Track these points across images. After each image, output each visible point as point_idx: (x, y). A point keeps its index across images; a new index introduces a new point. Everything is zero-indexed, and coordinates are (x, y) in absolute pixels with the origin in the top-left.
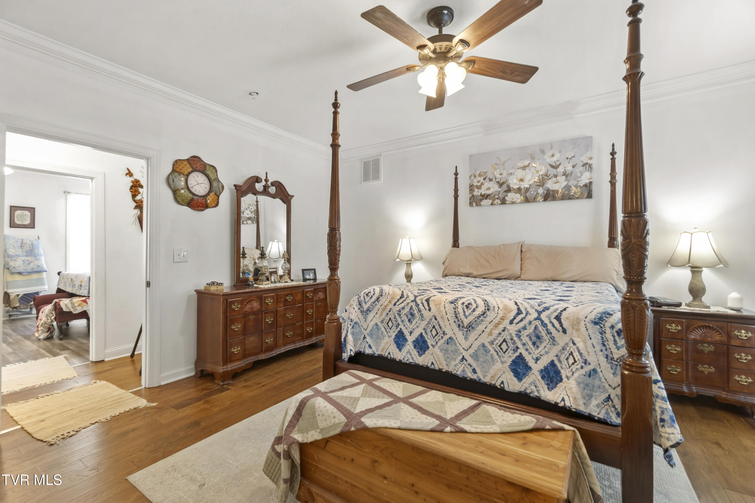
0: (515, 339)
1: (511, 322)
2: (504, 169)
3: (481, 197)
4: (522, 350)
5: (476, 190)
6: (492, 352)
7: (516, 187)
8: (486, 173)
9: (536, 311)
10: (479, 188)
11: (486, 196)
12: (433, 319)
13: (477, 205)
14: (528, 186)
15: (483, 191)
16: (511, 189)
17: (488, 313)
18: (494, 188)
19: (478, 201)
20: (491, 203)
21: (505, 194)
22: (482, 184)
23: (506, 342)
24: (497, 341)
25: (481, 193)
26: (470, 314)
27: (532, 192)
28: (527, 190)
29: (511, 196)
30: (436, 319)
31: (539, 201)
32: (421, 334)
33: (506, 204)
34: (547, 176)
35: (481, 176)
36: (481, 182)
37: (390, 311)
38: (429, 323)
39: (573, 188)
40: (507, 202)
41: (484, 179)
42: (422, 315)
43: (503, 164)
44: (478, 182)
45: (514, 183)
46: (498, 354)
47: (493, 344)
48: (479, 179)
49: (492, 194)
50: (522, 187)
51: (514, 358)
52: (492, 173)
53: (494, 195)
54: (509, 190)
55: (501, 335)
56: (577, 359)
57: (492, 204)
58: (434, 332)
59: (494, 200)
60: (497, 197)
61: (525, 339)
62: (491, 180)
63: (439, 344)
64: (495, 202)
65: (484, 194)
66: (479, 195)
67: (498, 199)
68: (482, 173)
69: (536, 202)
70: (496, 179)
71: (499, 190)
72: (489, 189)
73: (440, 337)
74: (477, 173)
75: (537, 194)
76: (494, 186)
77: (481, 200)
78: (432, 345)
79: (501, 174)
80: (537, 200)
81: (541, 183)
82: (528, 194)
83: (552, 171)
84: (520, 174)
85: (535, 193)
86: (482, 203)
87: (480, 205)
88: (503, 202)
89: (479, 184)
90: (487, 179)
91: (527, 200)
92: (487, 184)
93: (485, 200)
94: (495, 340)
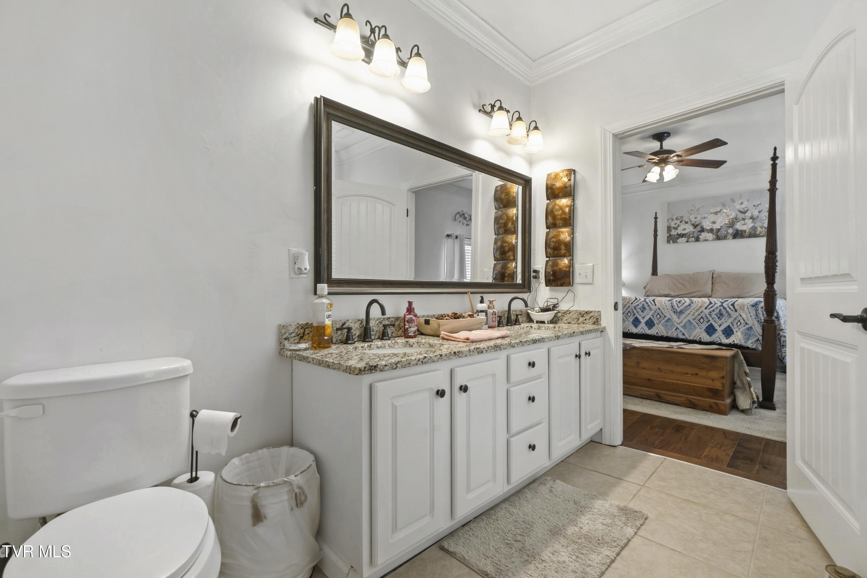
0: (708, 316)
1: (706, 308)
2: (699, 214)
3: (677, 236)
4: (712, 321)
5: (673, 230)
6: (695, 324)
7: (708, 228)
8: (682, 217)
9: (721, 302)
10: (676, 229)
11: (682, 235)
12: (658, 310)
13: (674, 242)
14: (719, 227)
15: (680, 231)
16: (705, 229)
17: (692, 305)
18: (689, 229)
19: (674, 239)
20: (686, 241)
21: (699, 233)
22: (679, 226)
23: (703, 318)
24: (697, 318)
25: (678, 233)
26: (681, 306)
27: (723, 232)
28: (718, 230)
29: (703, 235)
30: (659, 309)
31: (729, 239)
32: (650, 318)
33: (699, 241)
34: (736, 219)
35: (678, 220)
36: (677, 224)
37: (629, 307)
38: (655, 312)
39: (759, 228)
40: (700, 240)
41: (681, 222)
42: (650, 308)
43: (698, 210)
44: (675, 224)
45: (707, 225)
46: (698, 325)
47: (695, 320)
48: (676, 222)
49: (687, 234)
50: (714, 228)
51: (707, 326)
52: (688, 217)
53: (689, 234)
54: (703, 230)
55: (700, 315)
56: (742, 323)
57: (687, 242)
58: (658, 317)
59: (690, 238)
60: (692, 236)
61: (714, 316)
62: (686, 223)
63: (662, 322)
64: (690, 240)
65: (681, 234)
66: (676, 234)
67: (692, 237)
68: (679, 217)
69: (726, 239)
70: (691, 221)
71: (694, 230)
72: (685, 229)
73: (662, 319)
74: (674, 218)
75: (728, 233)
76: (689, 227)
77: (677, 239)
78: (657, 323)
79: (696, 218)
80: (727, 238)
81: (732, 224)
82: (719, 234)
83: (741, 216)
84: (713, 218)
85: (725, 233)
86: (678, 241)
87: (677, 242)
88: (697, 240)
89: (676, 226)
90: (683, 222)
91: (718, 238)
92: (683, 226)
93: (680, 239)
94: (696, 317)
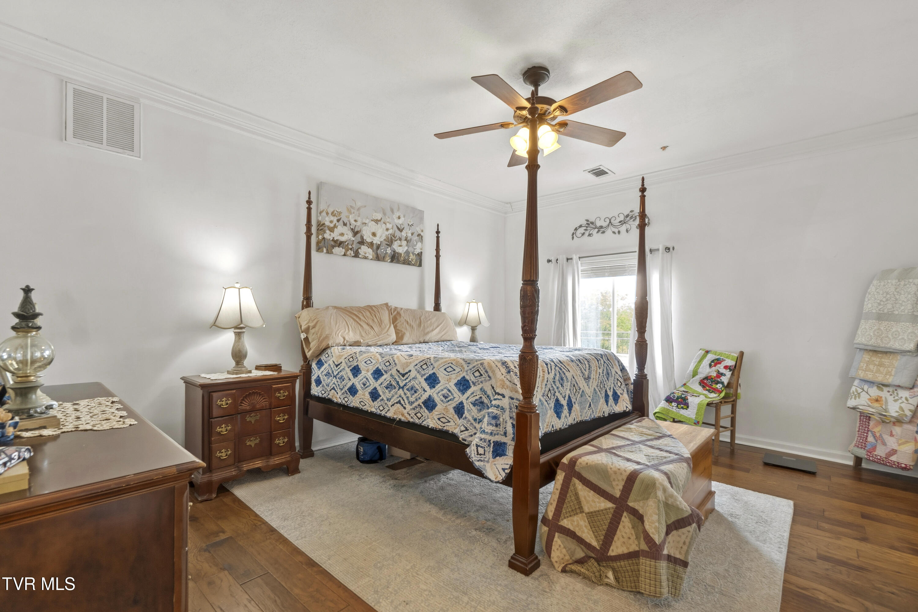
2: (359, 216)
3: (332, 243)
5: (328, 231)
7: (369, 240)
8: (340, 213)
10: (332, 230)
11: (339, 242)
13: (328, 252)
14: (379, 243)
15: (335, 235)
16: (365, 241)
18: (348, 236)
19: (329, 247)
20: (343, 253)
21: (359, 245)
22: (335, 226)
25: (333, 238)
27: (382, 250)
28: (378, 247)
29: (365, 250)
31: (387, 261)
33: (359, 257)
34: (394, 237)
35: (334, 216)
36: (334, 223)
39: (411, 255)
40: (360, 256)
41: (338, 221)
43: (359, 209)
44: (331, 222)
48: (332, 218)
49: (345, 242)
50: (375, 242)
52: (346, 217)
53: (348, 244)
54: (362, 242)
57: (345, 255)
59: (347, 250)
60: (350, 247)
62: (345, 224)
64: (348, 253)
65: (337, 240)
66: (331, 239)
67: (351, 249)
68: (335, 212)
69: (385, 261)
70: (350, 225)
71: (354, 239)
72: (342, 234)
74: (330, 210)
75: (386, 253)
76: (348, 233)
77: (333, 247)
79: (355, 221)
80: (386, 259)
81: (390, 242)
82: (379, 251)
83: (398, 234)
84: (373, 227)
85: (385, 252)
86: (333, 250)
87: (332, 253)
88: (356, 255)
89: (332, 225)
90: (341, 222)
91: (378, 258)
92: (340, 229)
93: (337, 248)
